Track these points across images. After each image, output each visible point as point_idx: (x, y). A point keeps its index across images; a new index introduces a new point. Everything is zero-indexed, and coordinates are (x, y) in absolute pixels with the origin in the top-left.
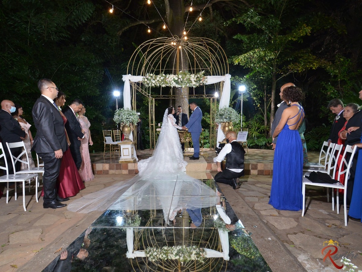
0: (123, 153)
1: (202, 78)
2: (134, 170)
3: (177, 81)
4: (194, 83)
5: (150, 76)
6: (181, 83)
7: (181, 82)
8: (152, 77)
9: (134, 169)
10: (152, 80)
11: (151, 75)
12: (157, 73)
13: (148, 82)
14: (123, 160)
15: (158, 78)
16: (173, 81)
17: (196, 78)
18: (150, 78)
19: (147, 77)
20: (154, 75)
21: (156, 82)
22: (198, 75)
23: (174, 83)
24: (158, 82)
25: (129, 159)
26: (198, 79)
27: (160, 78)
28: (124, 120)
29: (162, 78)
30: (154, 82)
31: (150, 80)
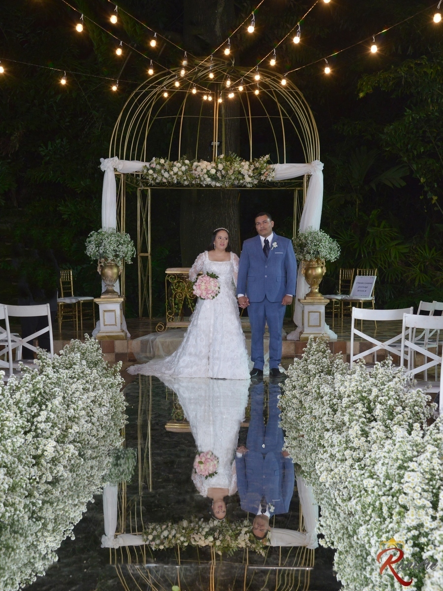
0: (104, 320)
1: (265, 170)
2: (126, 354)
3: (214, 175)
4: (248, 179)
5: (159, 164)
6: (222, 178)
7: (223, 176)
8: (163, 165)
9: (126, 351)
10: (163, 171)
11: (162, 161)
12: (174, 158)
13: (155, 176)
14: (104, 334)
15: (175, 169)
16: (206, 176)
17: (253, 170)
18: (158, 167)
19: (154, 165)
20: (168, 162)
21: (171, 176)
22: (257, 165)
23: (209, 180)
24: (175, 177)
25: (116, 332)
26: (255, 171)
27: (178, 167)
28: (108, 254)
29: (184, 168)
30: (166, 175)
31: (160, 171)
